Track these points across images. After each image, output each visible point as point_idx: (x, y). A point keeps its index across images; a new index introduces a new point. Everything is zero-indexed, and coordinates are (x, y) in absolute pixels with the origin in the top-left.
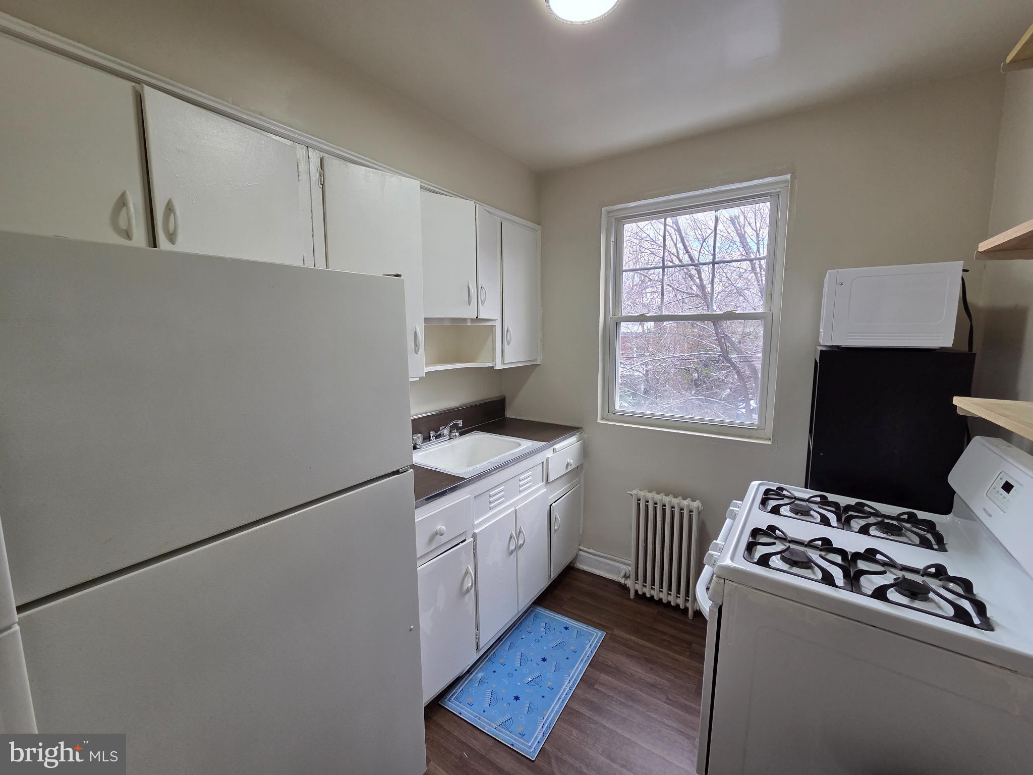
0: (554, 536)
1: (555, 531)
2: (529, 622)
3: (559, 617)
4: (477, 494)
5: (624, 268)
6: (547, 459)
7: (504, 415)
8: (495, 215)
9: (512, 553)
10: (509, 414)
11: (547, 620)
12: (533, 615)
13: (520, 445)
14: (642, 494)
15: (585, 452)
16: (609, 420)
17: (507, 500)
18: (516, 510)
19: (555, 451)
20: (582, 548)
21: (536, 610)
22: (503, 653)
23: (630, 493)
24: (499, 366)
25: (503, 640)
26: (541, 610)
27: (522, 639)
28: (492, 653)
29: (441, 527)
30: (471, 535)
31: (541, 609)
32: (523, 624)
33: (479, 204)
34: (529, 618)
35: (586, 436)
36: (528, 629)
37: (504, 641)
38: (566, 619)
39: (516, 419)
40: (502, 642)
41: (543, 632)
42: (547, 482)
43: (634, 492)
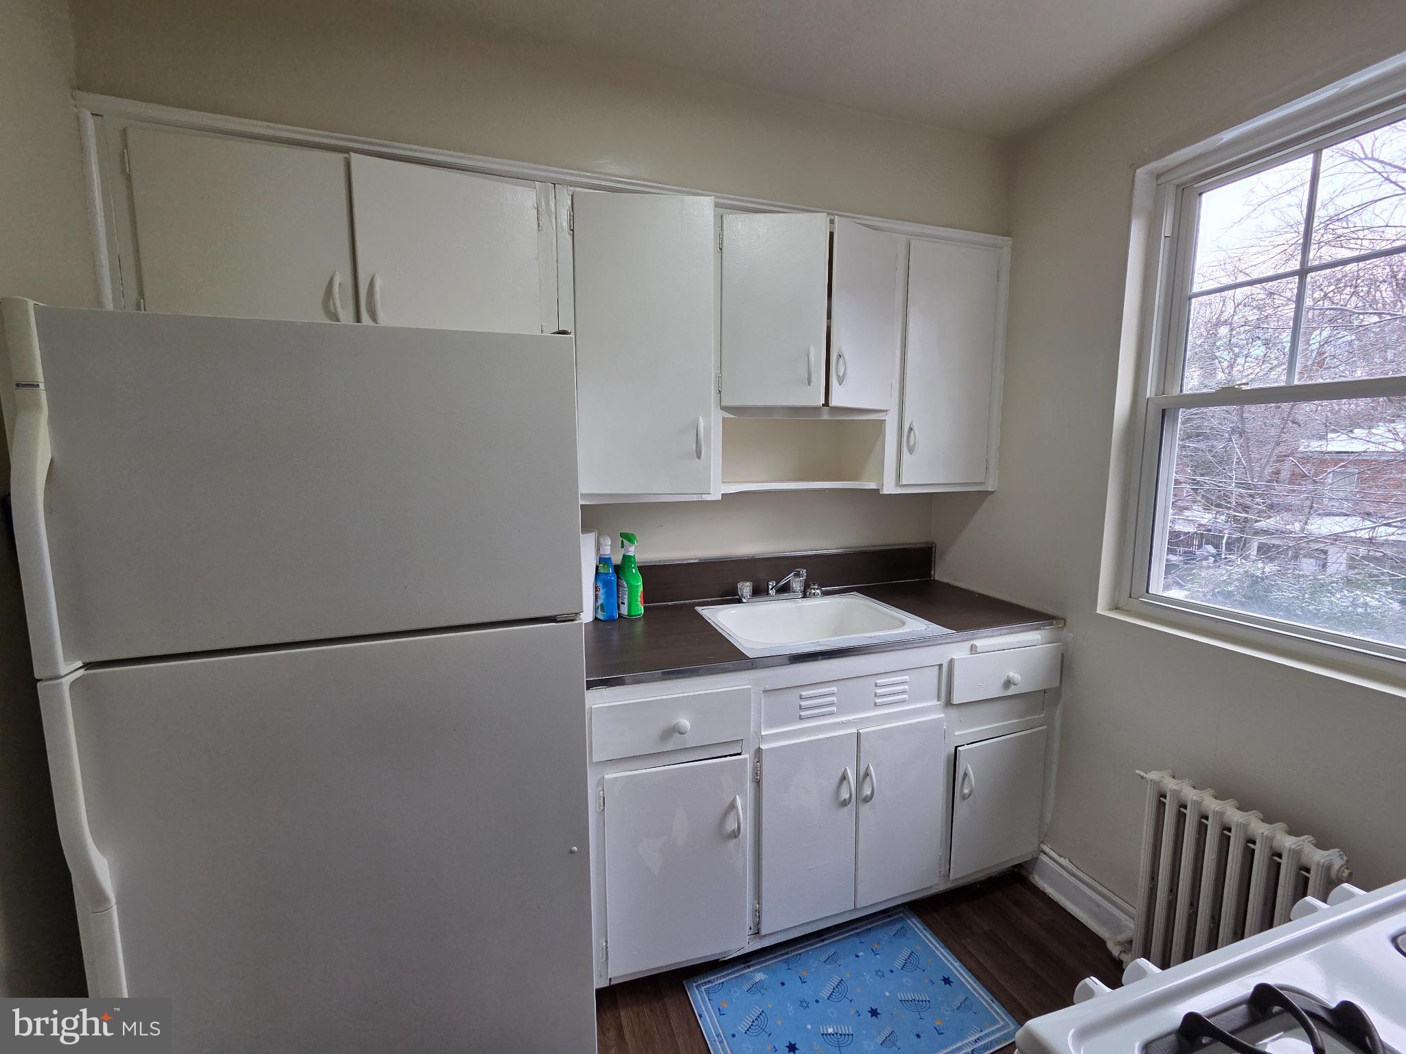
0: (961, 808)
1: (964, 797)
2: (884, 935)
3: (943, 953)
4: (768, 687)
5: (1196, 288)
6: (951, 662)
7: (930, 576)
8: (893, 231)
9: (845, 803)
10: (940, 574)
11: (919, 948)
12: (898, 926)
13: (904, 623)
14: (1170, 784)
15: (1064, 665)
16: (1128, 612)
17: (842, 711)
18: (858, 735)
19: (973, 649)
20: (1047, 849)
21: (908, 921)
22: (813, 963)
23: (1142, 773)
24: (889, 488)
25: (826, 942)
26: (917, 927)
27: (857, 956)
28: (796, 953)
29: (685, 723)
30: (752, 750)
31: (918, 924)
32: (873, 933)
33: (838, 215)
34: (888, 928)
35: (1071, 635)
36: (877, 946)
37: (826, 945)
38: (957, 964)
39: (948, 584)
40: (822, 944)
41: (898, 964)
42: (949, 703)
43: (1153, 775)
